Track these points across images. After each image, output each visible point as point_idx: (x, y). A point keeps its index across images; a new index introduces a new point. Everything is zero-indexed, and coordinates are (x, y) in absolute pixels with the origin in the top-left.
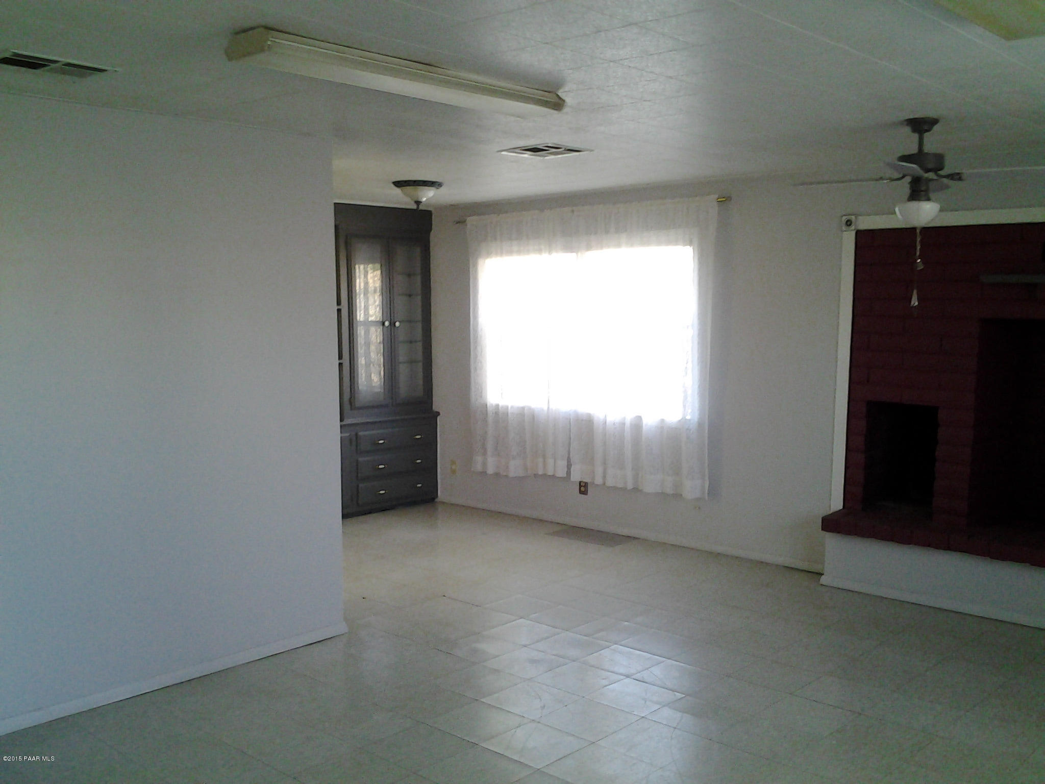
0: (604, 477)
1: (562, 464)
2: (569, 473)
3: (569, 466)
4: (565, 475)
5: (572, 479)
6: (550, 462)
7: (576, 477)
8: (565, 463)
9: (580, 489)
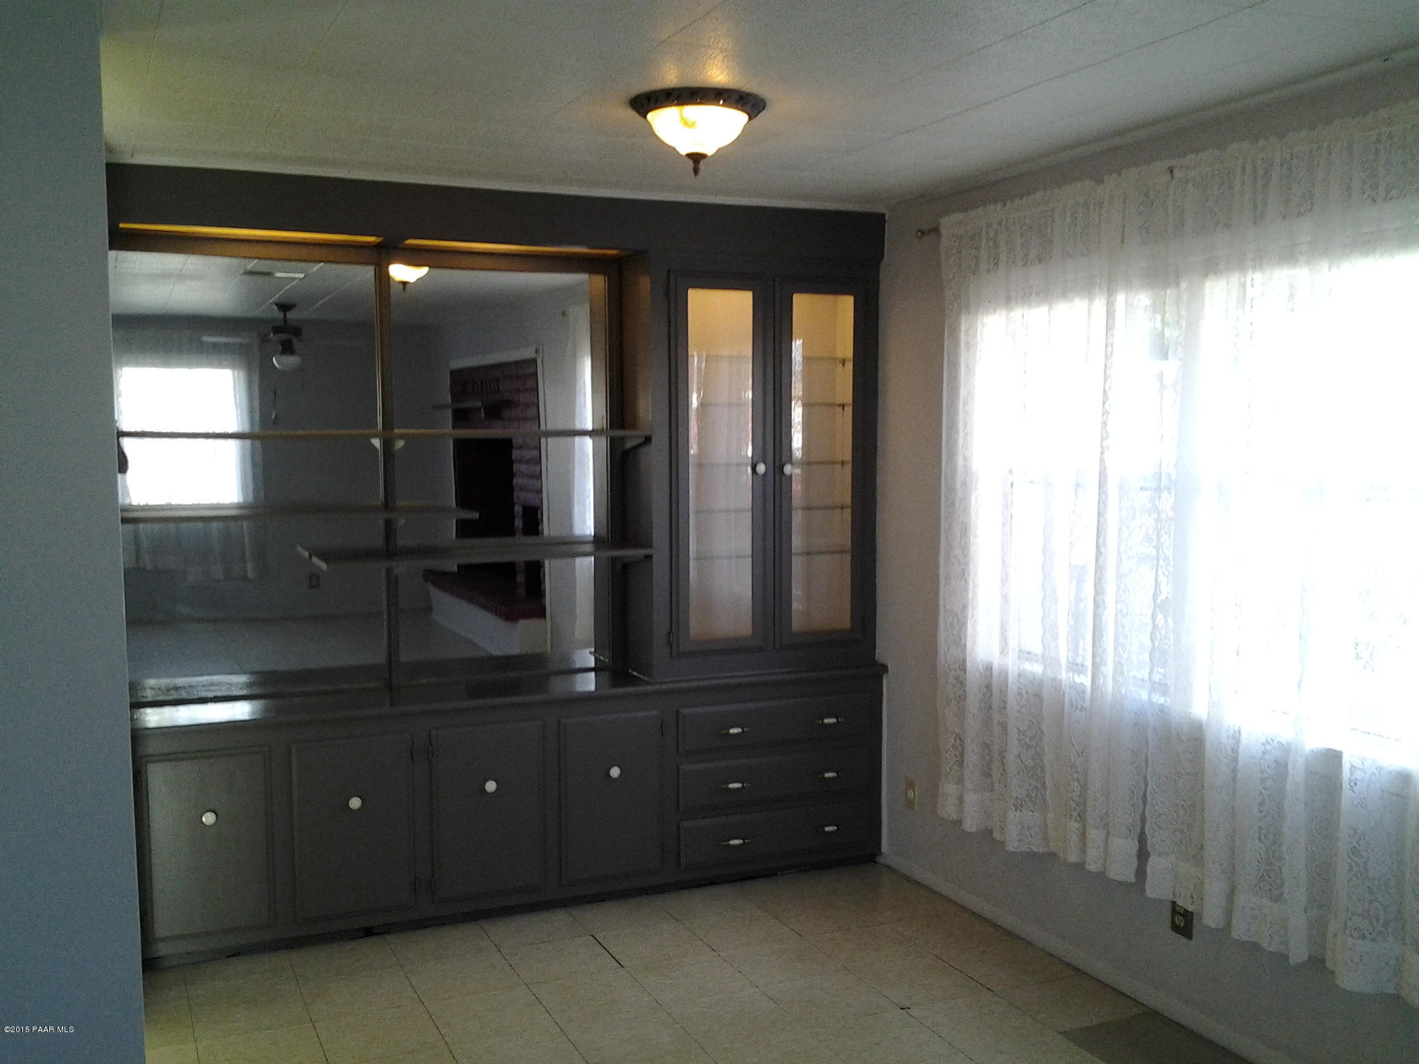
0: (1229, 912)
1: (1124, 848)
2: (1141, 872)
3: (1143, 855)
4: (1133, 880)
5: (1151, 891)
6: (1095, 835)
7: (1159, 886)
8: (1133, 847)
9: (1173, 922)
